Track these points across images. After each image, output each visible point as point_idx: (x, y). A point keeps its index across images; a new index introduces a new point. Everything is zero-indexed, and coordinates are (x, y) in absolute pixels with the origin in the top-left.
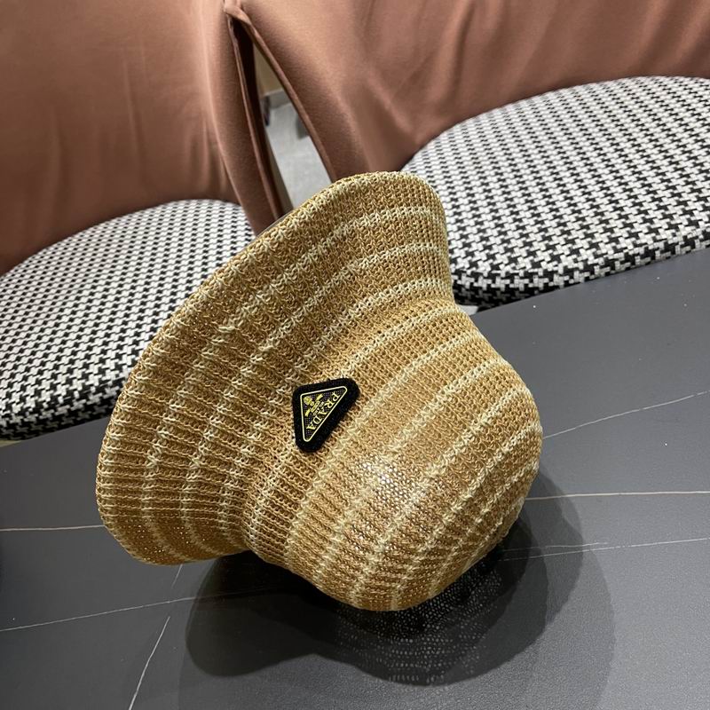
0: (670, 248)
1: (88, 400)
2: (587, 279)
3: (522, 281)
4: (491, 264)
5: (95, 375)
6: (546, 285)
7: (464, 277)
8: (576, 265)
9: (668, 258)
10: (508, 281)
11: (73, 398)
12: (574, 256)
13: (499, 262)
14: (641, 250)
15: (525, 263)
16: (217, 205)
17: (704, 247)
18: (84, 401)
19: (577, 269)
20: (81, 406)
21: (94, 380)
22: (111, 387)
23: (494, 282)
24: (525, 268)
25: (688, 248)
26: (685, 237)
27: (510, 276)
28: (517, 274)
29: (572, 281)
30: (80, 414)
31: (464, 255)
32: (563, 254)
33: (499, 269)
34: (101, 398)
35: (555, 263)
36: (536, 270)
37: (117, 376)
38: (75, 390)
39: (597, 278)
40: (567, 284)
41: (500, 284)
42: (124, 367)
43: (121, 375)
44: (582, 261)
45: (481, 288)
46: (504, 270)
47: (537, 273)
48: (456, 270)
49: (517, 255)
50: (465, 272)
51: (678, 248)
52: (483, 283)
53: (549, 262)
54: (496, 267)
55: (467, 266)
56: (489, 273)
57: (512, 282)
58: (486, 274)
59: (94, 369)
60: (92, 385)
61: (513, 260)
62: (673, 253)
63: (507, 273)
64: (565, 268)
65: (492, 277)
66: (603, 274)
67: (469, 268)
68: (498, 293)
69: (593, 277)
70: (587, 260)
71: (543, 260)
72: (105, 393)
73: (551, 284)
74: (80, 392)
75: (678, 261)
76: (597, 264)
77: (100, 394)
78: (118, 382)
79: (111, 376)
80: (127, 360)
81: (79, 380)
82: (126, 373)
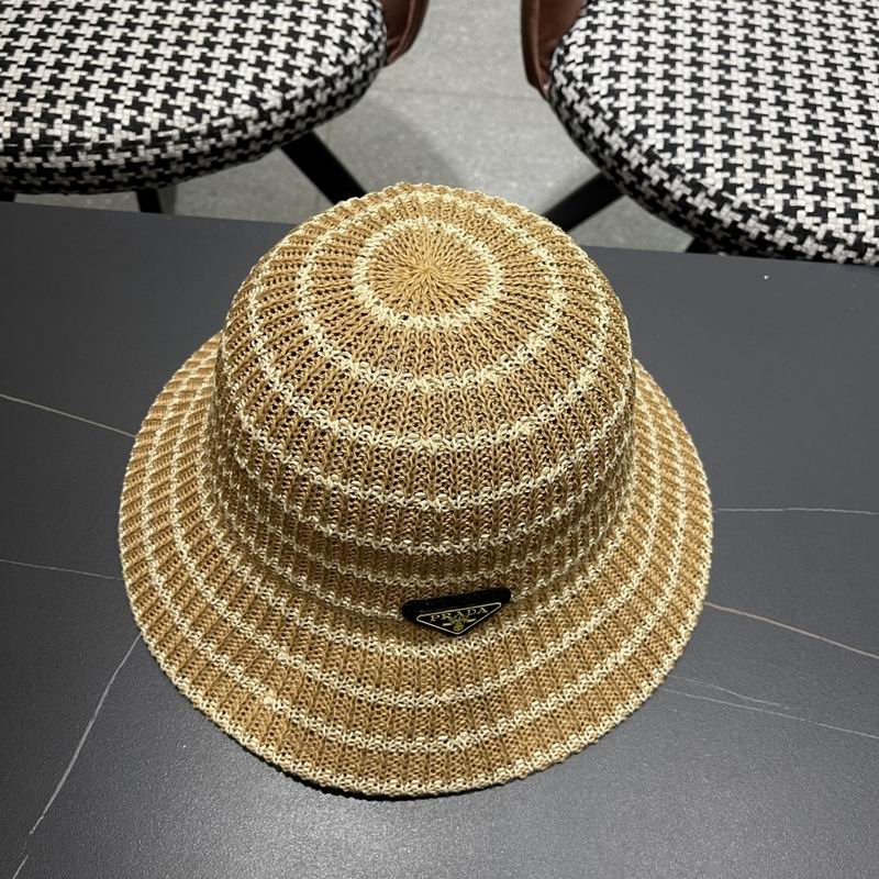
1: (46, 160)
2: (849, 261)
3: (759, 225)
4: (726, 180)
5: (65, 122)
6: (790, 245)
7: (677, 182)
8: (845, 235)
10: (739, 217)
11: (21, 148)
12: (848, 221)
13: (739, 181)
15: (775, 200)
18: (39, 160)
19: (844, 241)
20: (32, 166)
21: (61, 130)
22: (89, 153)
23: (719, 209)
24: (772, 208)
27: (746, 212)
28: (758, 213)
29: (827, 256)
30: (28, 177)
31: (689, 145)
32: (834, 210)
33: (734, 193)
34: (68, 164)
35: (818, 220)
36: (786, 219)
38: (28, 136)
39: (862, 264)
40: (818, 257)
41: (727, 215)
42: (117, 127)
43: (109, 139)
44: (856, 233)
45: (695, 208)
46: (741, 197)
47: (785, 224)
48: (670, 165)
49: (769, 182)
50: (683, 175)
52: (701, 203)
53: (809, 214)
54: (731, 188)
55: (689, 166)
56: (718, 192)
57: (745, 221)
58: (712, 192)
59: (65, 110)
60: (57, 138)
61: (760, 188)
63: (744, 204)
64: (829, 233)
65: (720, 200)
66: (873, 262)
67: (688, 171)
68: (716, 227)
69: (859, 261)
70: (864, 234)
71: (803, 208)
72: (77, 159)
73: (797, 248)
74: (33, 142)
76: (874, 246)
77: (68, 158)
78: (101, 148)
79: (91, 133)
80: (123, 115)
81: (36, 120)
82: (117, 137)
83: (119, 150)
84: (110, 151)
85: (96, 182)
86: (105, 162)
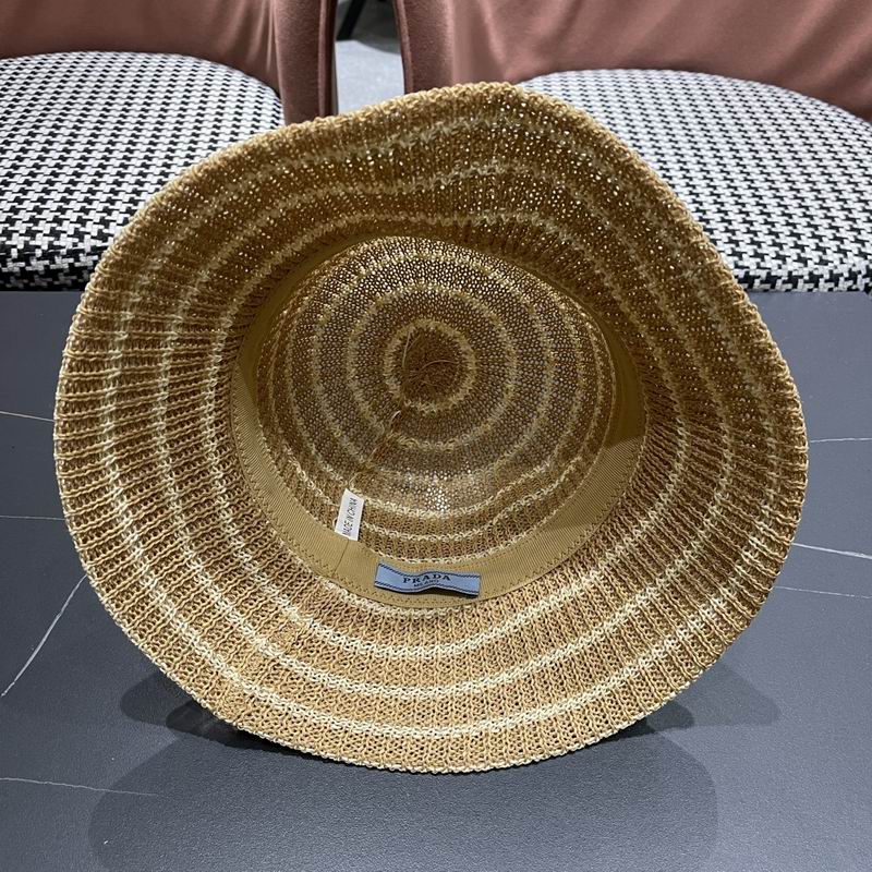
0: (771, 280)
1: (28, 264)
5: (45, 235)
9: (766, 291)
11: (8, 254)
14: (741, 273)
16: (237, 76)
17: (805, 289)
18: (23, 264)
20: (17, 270)
21: (42, 242)
22: (64, 257)
25: (790, 286)
26: (790, 273)
30: (13, 280)
34: (46, 267)
37: (75, 245)
38: (15, 246)
42: (87, 237)
43: (81, 246)
51: (779, 282)
59: (45, 227)
60: (39, 247)
62: (773, 286)
72: (54, 263)
74: (19, 251)
75: (775, 297)
77: (47, 262)
78: (74, 253)
79: (66, 242)
80: (93, 229)
81: (21, 235)
82: (87, 244)
83: (88, 254)
84: (81, 255)
85: (69, 282)
86: (77, 264)
